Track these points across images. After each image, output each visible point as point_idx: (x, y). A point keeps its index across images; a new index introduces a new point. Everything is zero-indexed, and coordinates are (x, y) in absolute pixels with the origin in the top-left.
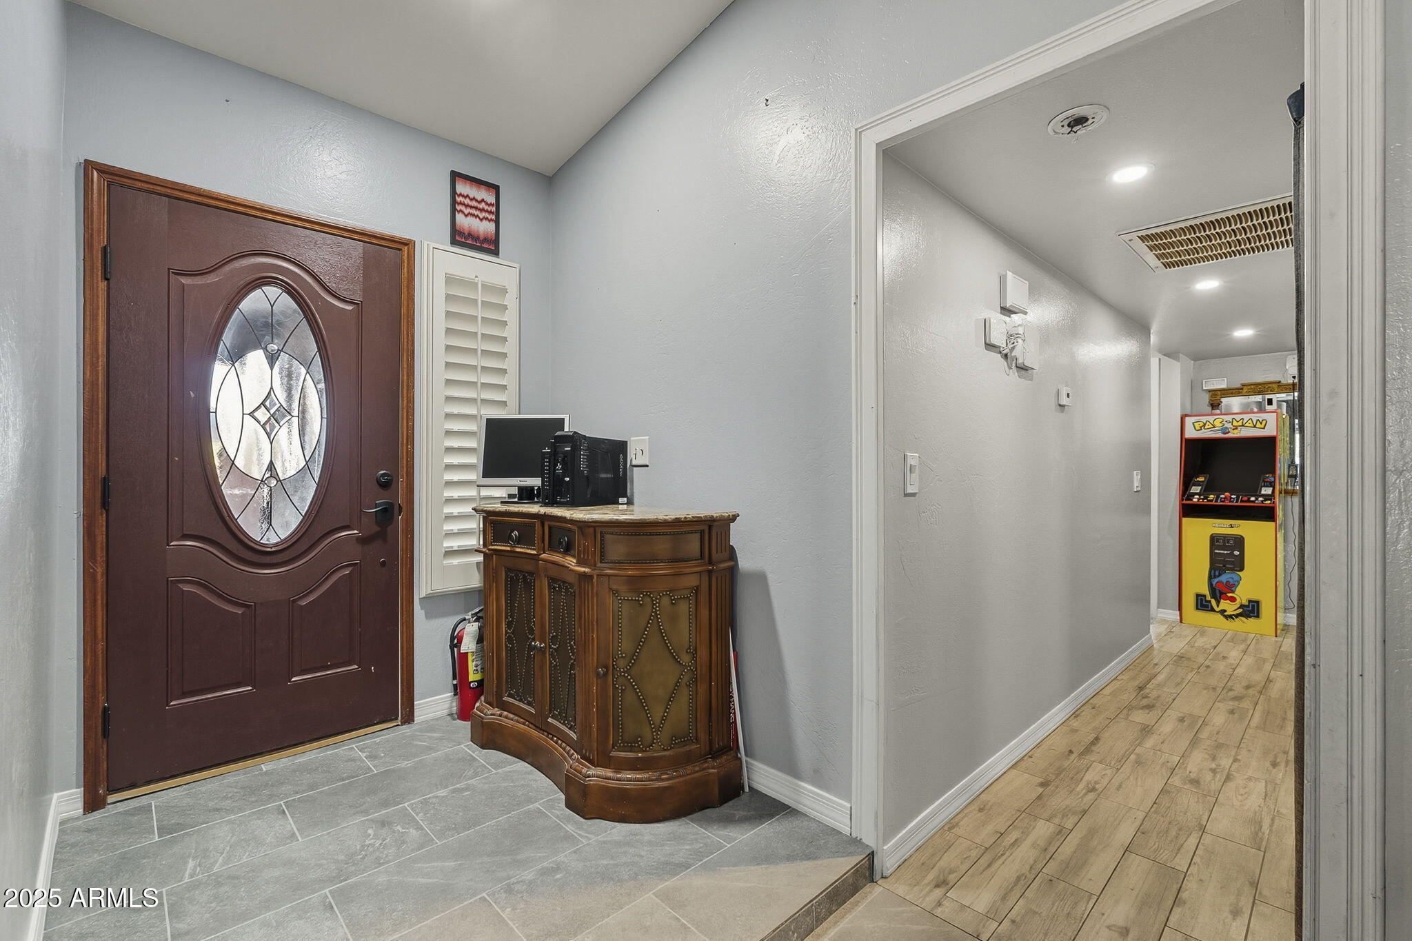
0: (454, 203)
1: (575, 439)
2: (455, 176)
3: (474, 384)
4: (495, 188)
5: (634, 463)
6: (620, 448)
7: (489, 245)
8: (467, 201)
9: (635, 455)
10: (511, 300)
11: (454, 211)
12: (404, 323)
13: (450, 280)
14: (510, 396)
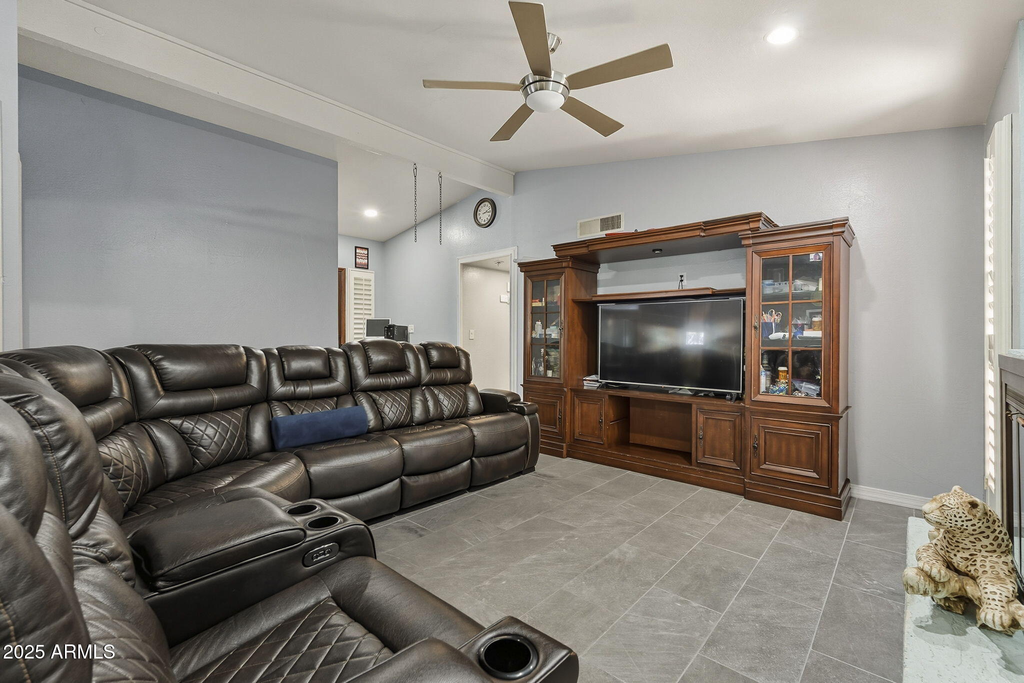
0: (356, 255)
1: (393, 326)
2: (356, 247)
3: (362, 309)
4: (367, 249)
5: (410, 332)
6: (405, 328)
7: (366, 267)
8: (359, 254)
9: (410, 330)
10: (372, 283)
11: (356, 258)
12: (343, 292)
13: (355, 279)
14: (372, 312)
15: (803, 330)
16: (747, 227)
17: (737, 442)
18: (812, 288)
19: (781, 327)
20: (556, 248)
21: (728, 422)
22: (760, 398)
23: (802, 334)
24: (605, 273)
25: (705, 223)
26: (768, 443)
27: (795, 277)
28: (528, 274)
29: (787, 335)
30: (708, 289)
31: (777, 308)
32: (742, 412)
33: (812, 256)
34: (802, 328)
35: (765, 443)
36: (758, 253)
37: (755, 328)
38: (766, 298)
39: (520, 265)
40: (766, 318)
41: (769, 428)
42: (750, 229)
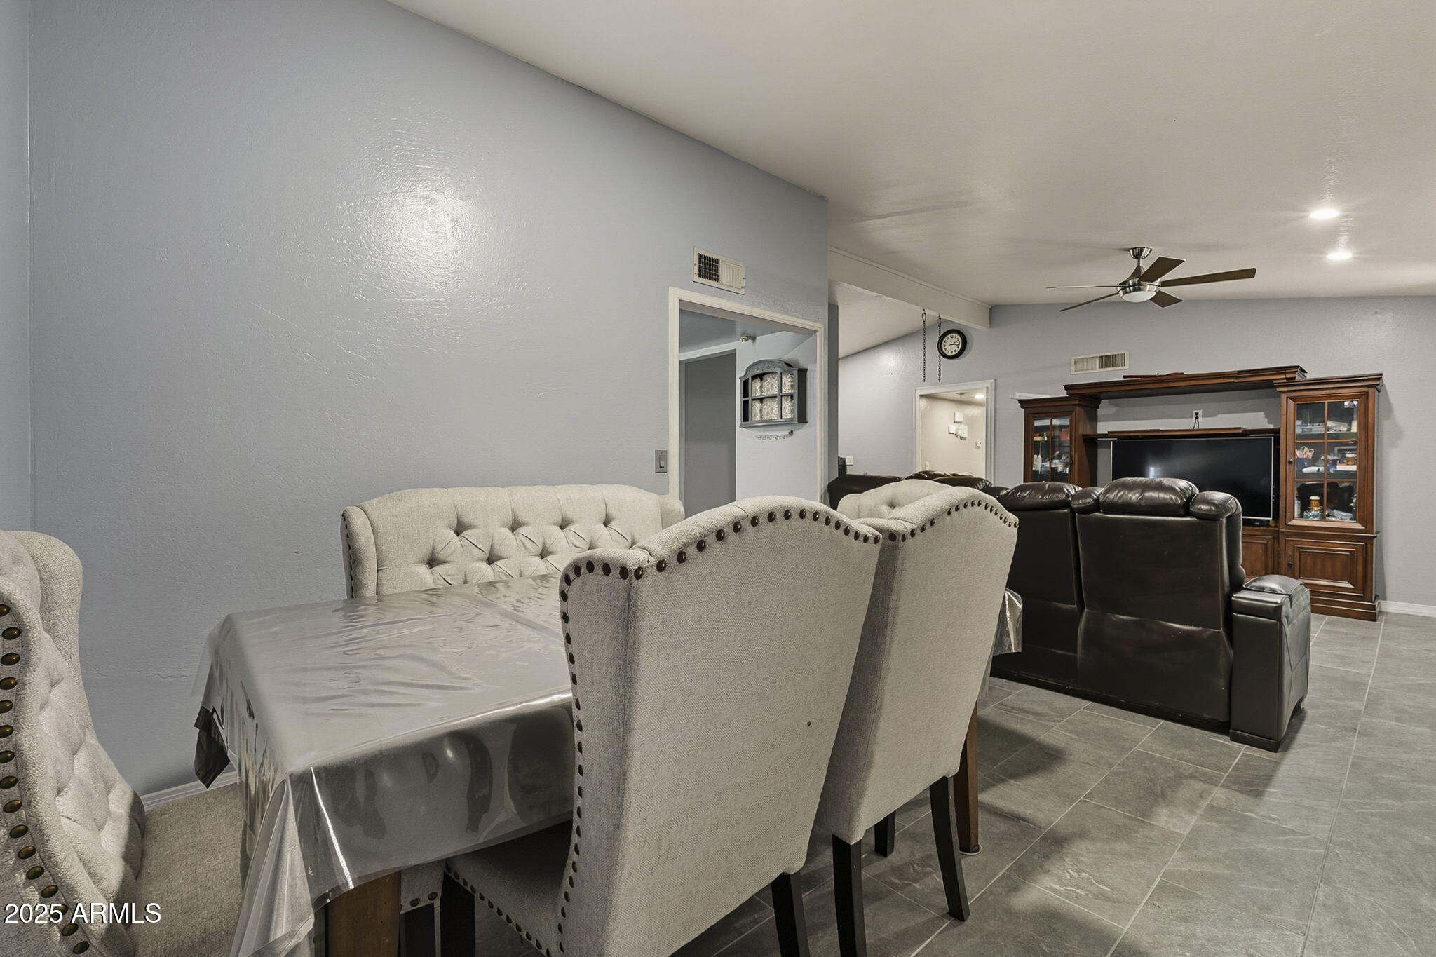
15: (1336, 465)
16: (1284, 377)
17: (1270, 561)
18: (1344, 429)
19: (1313, 462)
20: (1067, 388)
21: (1260, 546)
22: (1294, 522)
23: (1336, 468)
24: (1105, 408)
25: (1238, 371)
26: (1303, 561)
27: (1329, 418)
28: (1031, 411)
29: (1322, 469)
30: (1240, 428)
31: (1309, 446)
32: (1276, 536)
33: (1346, 404)
34: (1334, 463)
35: (1300, 561)
36: (1294, 399)
37: (1290, 462)
38: (1300, 437)
39: (1019, 400)
40: (1299, 454)
41: (1302, 548)
42: (1286, 379)
